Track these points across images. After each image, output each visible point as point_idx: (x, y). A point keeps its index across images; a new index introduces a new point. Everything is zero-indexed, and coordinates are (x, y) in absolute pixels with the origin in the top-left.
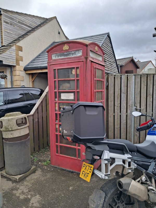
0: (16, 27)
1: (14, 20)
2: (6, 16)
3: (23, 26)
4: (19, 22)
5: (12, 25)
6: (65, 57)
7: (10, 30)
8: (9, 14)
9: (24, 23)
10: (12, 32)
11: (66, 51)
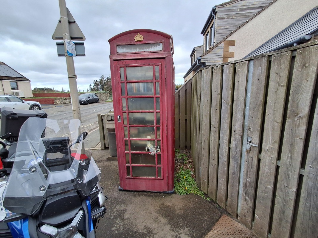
0: (235, 17)
1: (234, 10)
2: (222, 11)
3: (248, 11)
4: (241, 10)
5: (229, 18)
7: (226, 25)
8: (226, 6)
9: (250, 6)
10: (227, 27)
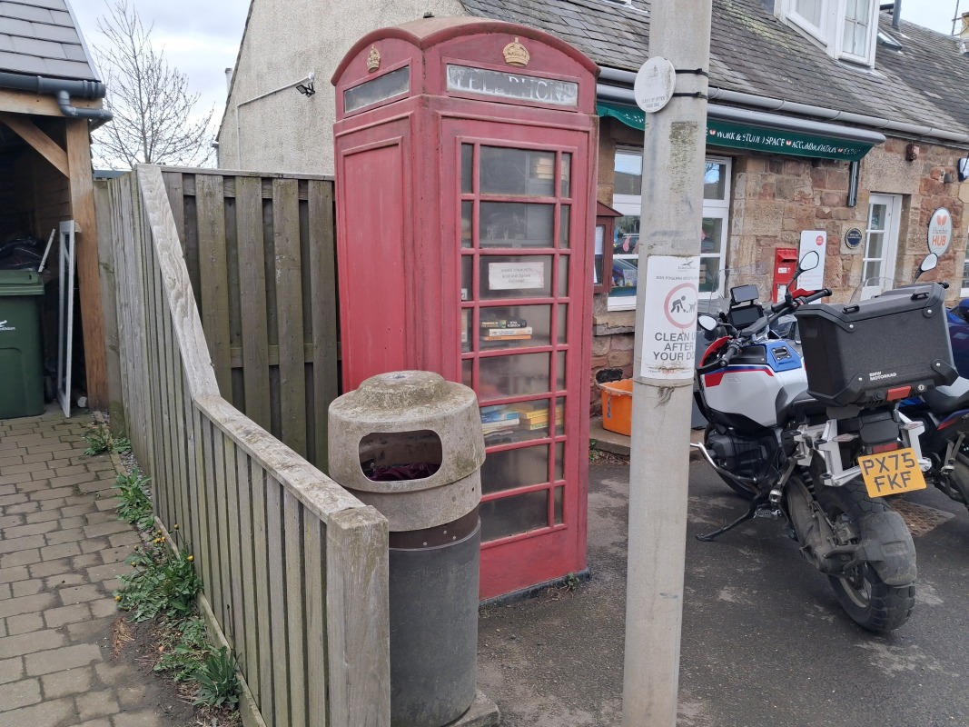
6: (510, 96)
11: (518, 68)
